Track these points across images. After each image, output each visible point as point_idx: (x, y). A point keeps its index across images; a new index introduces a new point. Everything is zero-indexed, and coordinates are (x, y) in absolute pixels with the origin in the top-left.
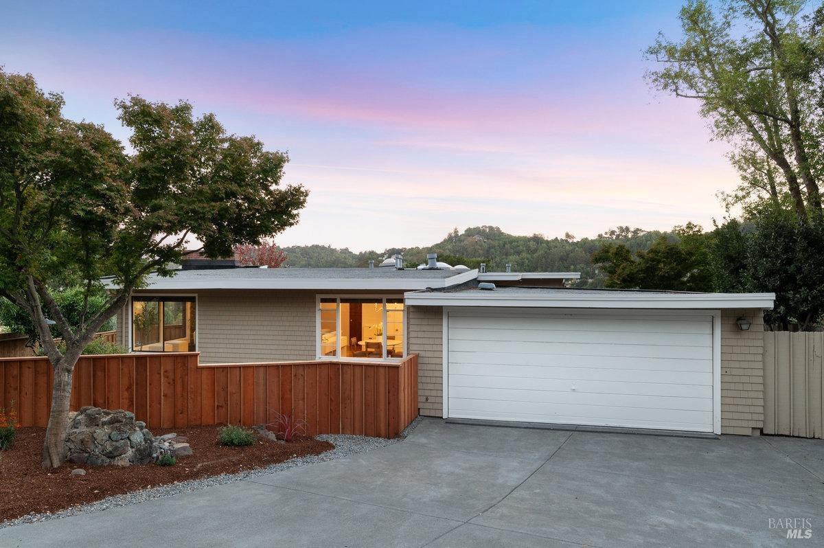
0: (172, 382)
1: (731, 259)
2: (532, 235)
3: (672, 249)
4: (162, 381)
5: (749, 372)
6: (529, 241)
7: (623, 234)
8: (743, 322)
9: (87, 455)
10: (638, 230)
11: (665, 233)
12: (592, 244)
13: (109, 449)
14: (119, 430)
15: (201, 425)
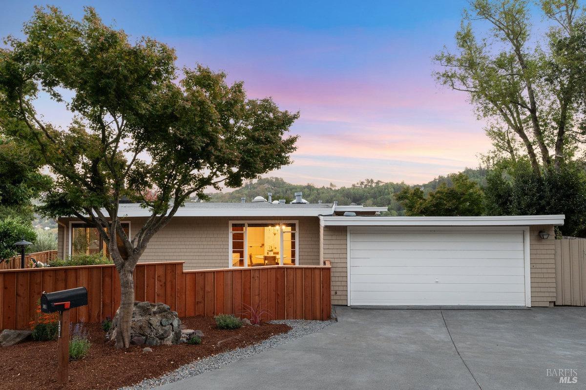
0: (163, 285)
1: (499, 196)
2: (306, 185)
3: (452, 191)
4: (156, 284)
5: (547, 266)
6: (304, 188)
7: (369, 184)
8: (544, 233)
9: (144, 338)
10: (379, 181)
11: (397, 184)
12: (348, 191)
13: (161, 332)
14: (166, 318)
15: (185, 317)
